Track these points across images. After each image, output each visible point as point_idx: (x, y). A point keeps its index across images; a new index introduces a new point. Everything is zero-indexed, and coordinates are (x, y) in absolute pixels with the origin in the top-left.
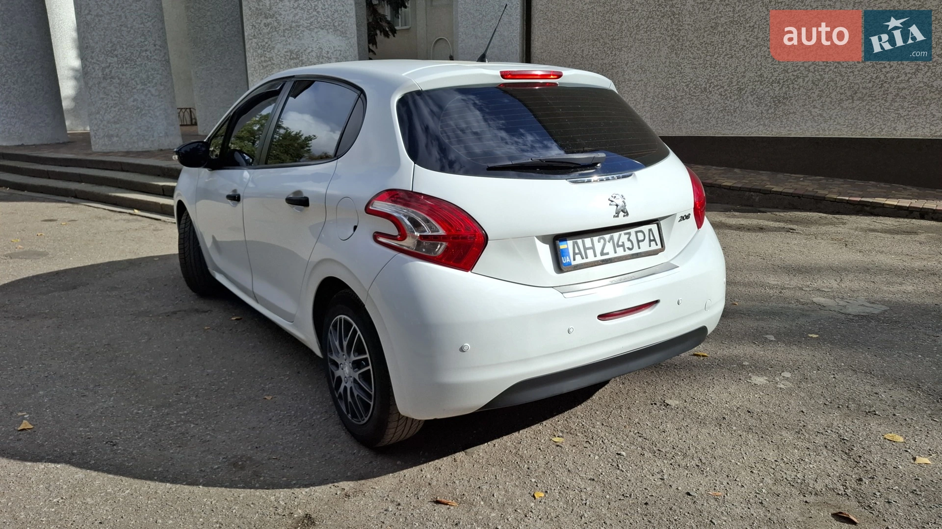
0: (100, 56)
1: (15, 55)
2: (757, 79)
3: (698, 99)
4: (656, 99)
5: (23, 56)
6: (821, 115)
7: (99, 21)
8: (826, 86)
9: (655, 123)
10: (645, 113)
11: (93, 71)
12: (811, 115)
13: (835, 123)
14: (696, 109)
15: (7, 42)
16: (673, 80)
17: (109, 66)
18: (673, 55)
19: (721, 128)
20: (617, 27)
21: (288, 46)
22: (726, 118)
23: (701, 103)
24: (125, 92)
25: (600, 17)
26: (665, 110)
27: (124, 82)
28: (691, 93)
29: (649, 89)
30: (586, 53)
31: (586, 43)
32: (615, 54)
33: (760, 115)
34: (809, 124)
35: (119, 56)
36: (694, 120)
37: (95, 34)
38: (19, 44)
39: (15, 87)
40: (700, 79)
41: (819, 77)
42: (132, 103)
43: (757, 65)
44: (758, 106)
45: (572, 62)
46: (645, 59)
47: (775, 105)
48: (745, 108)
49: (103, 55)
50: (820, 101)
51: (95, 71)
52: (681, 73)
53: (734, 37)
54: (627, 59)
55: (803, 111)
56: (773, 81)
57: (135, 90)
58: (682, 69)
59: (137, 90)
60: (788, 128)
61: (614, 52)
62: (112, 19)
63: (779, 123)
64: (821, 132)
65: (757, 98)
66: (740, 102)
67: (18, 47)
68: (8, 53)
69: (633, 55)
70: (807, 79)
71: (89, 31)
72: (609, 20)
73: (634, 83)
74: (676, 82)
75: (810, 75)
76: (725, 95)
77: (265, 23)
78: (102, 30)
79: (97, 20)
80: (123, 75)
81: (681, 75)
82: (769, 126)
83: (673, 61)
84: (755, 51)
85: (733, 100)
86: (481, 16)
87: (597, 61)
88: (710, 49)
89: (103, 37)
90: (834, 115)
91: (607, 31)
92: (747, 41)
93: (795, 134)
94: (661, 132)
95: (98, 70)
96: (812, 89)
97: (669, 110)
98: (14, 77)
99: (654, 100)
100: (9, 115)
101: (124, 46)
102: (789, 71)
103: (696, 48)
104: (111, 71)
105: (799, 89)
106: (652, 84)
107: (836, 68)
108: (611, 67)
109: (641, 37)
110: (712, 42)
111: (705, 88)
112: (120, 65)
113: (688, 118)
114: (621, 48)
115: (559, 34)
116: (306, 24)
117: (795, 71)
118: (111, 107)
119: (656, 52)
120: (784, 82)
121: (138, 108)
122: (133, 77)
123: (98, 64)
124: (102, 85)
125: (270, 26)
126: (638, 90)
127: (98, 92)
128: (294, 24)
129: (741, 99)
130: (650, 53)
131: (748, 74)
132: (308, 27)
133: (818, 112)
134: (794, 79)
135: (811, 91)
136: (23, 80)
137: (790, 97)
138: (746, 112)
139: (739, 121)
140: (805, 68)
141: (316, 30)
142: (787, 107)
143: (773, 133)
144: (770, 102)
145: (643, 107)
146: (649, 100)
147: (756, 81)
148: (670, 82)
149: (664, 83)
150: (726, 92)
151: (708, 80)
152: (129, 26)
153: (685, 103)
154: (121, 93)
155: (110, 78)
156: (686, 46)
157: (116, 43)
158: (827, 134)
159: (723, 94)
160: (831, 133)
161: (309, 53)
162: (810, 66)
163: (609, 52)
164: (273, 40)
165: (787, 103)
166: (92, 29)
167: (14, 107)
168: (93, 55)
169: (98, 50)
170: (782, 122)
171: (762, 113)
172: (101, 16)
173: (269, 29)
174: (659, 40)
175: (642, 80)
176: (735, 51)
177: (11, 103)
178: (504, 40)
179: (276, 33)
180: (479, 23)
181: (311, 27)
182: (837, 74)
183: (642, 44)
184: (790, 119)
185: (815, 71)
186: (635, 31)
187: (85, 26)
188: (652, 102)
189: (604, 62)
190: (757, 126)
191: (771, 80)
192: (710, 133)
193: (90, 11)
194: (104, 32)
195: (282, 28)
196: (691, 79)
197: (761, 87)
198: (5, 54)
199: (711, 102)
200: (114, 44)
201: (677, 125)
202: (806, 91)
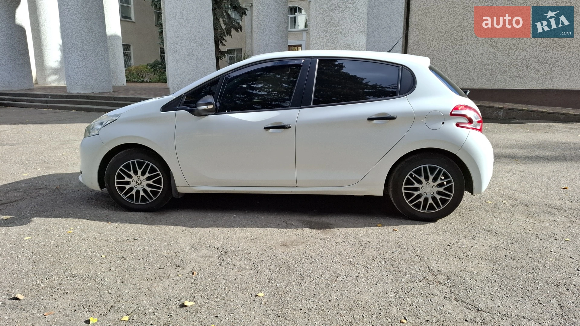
0: (186, 42)
1: (92, 38)
2: (536, 62)
3: (504, 70)
4: (481, 70)
5: (96, 39)
6: (569, 79)
7: (188, 22)
8: (572, 66)
9: (480, 82)
10: (474, 77)
11: (181, 50)
12: (564, 79)
13: (576, 83)
14: (503, 75)
15: (88, 31)
16: (491, 61)
17: (192, 48)
18: (491, 49)
19: (517, 85)
20: (460, 34)
21: (346, 42)
22: (520, 80)
23: (506, 73)
24: (199, 63)
25: (450, 29)
26: (486, 76)
27: (199, 57)
28: (501, 67)
29: (477, 65)
30: (440, 46)
31: (441, 42)
32: (458, 48)
33: (538, 79)
34: (563, 83)
35: (197, 42)
36: (502, 81)
37: (185, 30)
38: (94, 32)
39: (91, 57)
40: (506, 61)
41: (569, 62)
42: (203, 70)
43: (536, 55)
44: (537, 75)
45: (432, 51)
46: (475, 50)
47: (546, 74)
48: (530, 75)
49: (189, 42)
50: (569, 73)
51: (183, 50)
52: (495, 58)
53: (525, 41)
54: (465, 50)
55: (560, 77)
56: (545, 63)
57: (204, 62)
58: (496, 56)
59: (205, 62)
60: (552, 85)
61: (457, 47)
62: (195, 22)
63: (548, 83)
64: (569, 87)
65: (536, 70)
66: (527, 72)
67: (93, 34)
68: (88, 37)
69: (468, 48)
70: (562, 62)
71: (181, 28)
72: (455, 31)
73: (469, 62)
74: (492, 62)
75: (564, 60)
76: (520, 69)
77: (334, 30)
78: (189, 27)
79: (187, 22)
80: (199, 53)
81: (495, 59)
82: (542, 84)
83: (491, 52)
84: (536, 48)
85: (523, 71)
86: (378, 26)
87: (447, 51)
88: (512, 46)
89: (189, 31)
90: (576, 79)
91: (454, 36)
92: (532, 43)
93: (555, 88)
94: (483, 86)
95: (185, 50)
96: (565, 67)
97: (488, 76)
98: (91, 51)
99: (480, 70)
100: (86, 75)
101: (200, 37)
102: (553, 58)
103: (504, 46)
104: (192, 51)
105: (558, 67)
106: (479, 63)
107: (577, 57)
108: (455, 54)
109: (473, 40)
110: (513, 43)
111: (509, 66)
112: (198, 48)
113: (499, 80)
114: (462, 44)
115: (425, 37)
116: (355, 31)
117: (556, 58)
118: (191, 71)
119: (482, 47)
120: (550, 63)
121: (205, 72)
122: (203, 55)
123: (185, 47)
124: (187, 59)
125: (337, 31)
126: (471, 65)
127: (183, 63)
128: (350, 31)
129: (528, 71)
130: (478, 47)
131: (532, 59)
132: (356, 32)
133: (568, 78)
134: (556, 62)
135: (565, 68)
136: (95, 54)
137: (554, 70)
138: (530, 77)
139: (527, 82)
140: (562, 57)
141: (359, 34)
142: (552, 75)
143: (544, 87)
144: (543, 73)
145: (474, 74)
146: (477, 70)
147: (536, 63)
148: (489, 62)
149: (486, 62)
150: (520, 68)
151: (510, 61)
152: (203, 26)
153: (497, 73)
154: (197, 63)
155: (192, 55)
156: (498, 45)
157: (196, 35)
158: (572, 88)
159: (519, 68)
160: (574, 87)
161: (355, 45)
162: (564, 56)
163: (455, 46)
164: (338, 38)
165: (552, 73)
166: (183, 27)
167: (89, 70)
168: (182, 41)
169: (186, 39)
170: (549, 82)
171: (539, 78)
172: (189, 20)
173: (337, 32)
174: (484, 41)
175: (473, 61)
176: (525, 48)
177: (88, 67)
178: (392, 39)
179: (340, 34)
180: (377, 29)
181: (357, 32)
182: (578, 60)
183: (474, 43)
184: (553, 81)
185: (566, 58)
186: (470, 36)
187: (178, 25)
188: (479, 72)
189: (452, 51)
190: (536, 84)
191: (544, 62)
192: (511, 87)
193: (183, 17)
194: (191, 29)
195: (344, 32)
196: (501, 61)
197: (539, 65)
198: (87, 38)
199: (512, 72)
200: (195, 36)
201: (493, 83)
202: (562, 68)
